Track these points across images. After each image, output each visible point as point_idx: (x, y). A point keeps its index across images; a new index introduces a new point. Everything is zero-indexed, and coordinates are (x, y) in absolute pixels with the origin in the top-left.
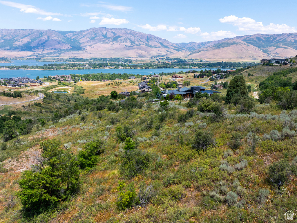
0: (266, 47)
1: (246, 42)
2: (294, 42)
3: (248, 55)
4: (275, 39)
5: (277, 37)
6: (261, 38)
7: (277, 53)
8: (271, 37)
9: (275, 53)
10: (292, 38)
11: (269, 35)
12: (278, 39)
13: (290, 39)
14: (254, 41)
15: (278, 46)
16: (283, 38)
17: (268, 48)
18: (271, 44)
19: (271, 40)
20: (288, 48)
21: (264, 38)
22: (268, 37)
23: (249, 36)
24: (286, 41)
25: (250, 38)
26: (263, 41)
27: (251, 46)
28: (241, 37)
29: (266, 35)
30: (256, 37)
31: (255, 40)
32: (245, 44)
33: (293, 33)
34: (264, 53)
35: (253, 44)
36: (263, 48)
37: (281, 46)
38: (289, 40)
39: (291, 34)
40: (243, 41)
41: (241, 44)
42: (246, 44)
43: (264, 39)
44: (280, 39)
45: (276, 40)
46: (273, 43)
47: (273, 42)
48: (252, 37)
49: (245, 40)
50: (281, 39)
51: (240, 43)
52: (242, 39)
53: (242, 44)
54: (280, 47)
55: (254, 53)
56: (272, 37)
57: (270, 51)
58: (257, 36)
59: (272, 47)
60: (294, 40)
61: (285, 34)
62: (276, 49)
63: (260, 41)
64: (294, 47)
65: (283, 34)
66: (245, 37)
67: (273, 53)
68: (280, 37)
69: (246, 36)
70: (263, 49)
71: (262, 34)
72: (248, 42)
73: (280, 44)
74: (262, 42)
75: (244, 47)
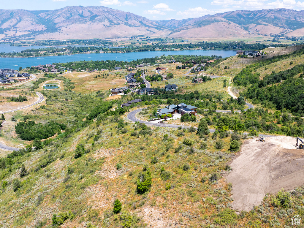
0: (247, 24)
1: (227, 19)
2: (274, 18)
3: (229, 33)
4: (256, 15)
5: (257, 14)
6: (242, 14)
7: (258, 30)
8: (251, 13)
9: (255, 30)
10: (272, 14)
11: (249, 12)
12: (258, 15)
13: (270, 15)
14: (235, 18)
15: (258, 23)
16: (263, 14)
17: (249, 25)
18: (251, 21)
19: (252, 16)
20: (268, 25)
21: (245, 14)
22: (249, 13)
23: (230, 13)
24: (266, 18)
25: (231, 14)
26: (244, 18)
27: (232, 23)
28: (222, 14)
29: (247, 12)
30: (237, 14)
31: (236, 16)
32: (225, 22)
33: (273, 9)
34: (245, 31)
35: (233, 21)
36: (243, 25)
37: (261, 23)
38: (269, 17)
39: (271, 11)
40: (224, 18)
41: (221, 21)
42: (227, 22)
43: (244, 16)
44: (260, 16)
45: (256, 17)
46: (253, 20)
47: (253, 19)
48: (232, 14)
49: (226, 17)
50: (262, 15)
51: (221, 20)
52: (223, 16)
53: (223, 21)
54: (260, 24)
55: (234, 31)
56: (253, 14)
57: (251, 29)
58: (237, 12)
59: (253, 24)
60: (274, 16)
61: (265, 10)
62: (256, 26)
63: (241, 18)
64: (274, 23)
65: (263, 10)
66: (226, 14)
67: (253, 30)
68: (260, 13)
69: (227, 12)
70: (243, 26)
71: (242, 11)
72: (229, 19)
73: (260, 21)
74: (242, 18)
75: (225, 25)
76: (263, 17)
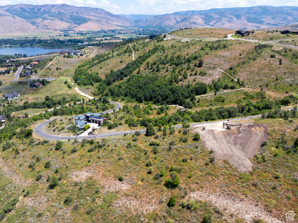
0: (33, 19)
1: (11, 13)
2: (58, 13)
3: (17, 28)
4: (40, 9)
5: (41, 8)
6: (25, 8)
7: (46, 25)
8: (35, 8)
9: (43, 25)
10: (56, 9)
11: (33, 6)
12: (42, 10)
13: (54, 10)
14: (19, 12)
15: (45, 18)
16: (47, 9)
17: (35, 20)
18: (37, 15)
19: (36, 11)
20: (55, 20)
21: (29, 9)
22: (32, 7)
23: (12, 6)
24: (51, 12)
25: (14, 8)
26: (28, 12)
27: (18, 18)
28: (3, 7)
29: (30, 6)
30: (20, 8)
31: (19, 10)
32: (9, 16)
33: (55, 5)
34: (33, 26)
35: (18, 15)
36: (30, 19)
37: (47, 17)
38: (53, 12)
39: (54, 6)
40: (6, 11)
41: (6, 15)
42: (11, 16)
43: (29, 10)
44: (44, 11)
45: (41, 11)
46: (39, 15)
47: (38, 13)
48: (15, 7)
49: (9, 11)
50: (46, 10)
51: (4, 14)
52: (5, 9)
53: (7, 15)
54: (47, 19)
55: (22, 26)
56: (36, 8)
57: (38, 23)
58: (20, 6)
59: (39, 18)
60: (58, 11)
61: (48, 5)
62: (43, 20)
63: (25, 12)
64: (60, 18)
65: (46, 5)
66: (7, 7)
67: (41, 25)
68: (44, 8)
69: (8, 6)
70: (30, 21)
71: (25, 5)
72: (12, 12)
73: (46, 16)
74: (27, 13)
75: (11, 20)
76: (47, 12)
